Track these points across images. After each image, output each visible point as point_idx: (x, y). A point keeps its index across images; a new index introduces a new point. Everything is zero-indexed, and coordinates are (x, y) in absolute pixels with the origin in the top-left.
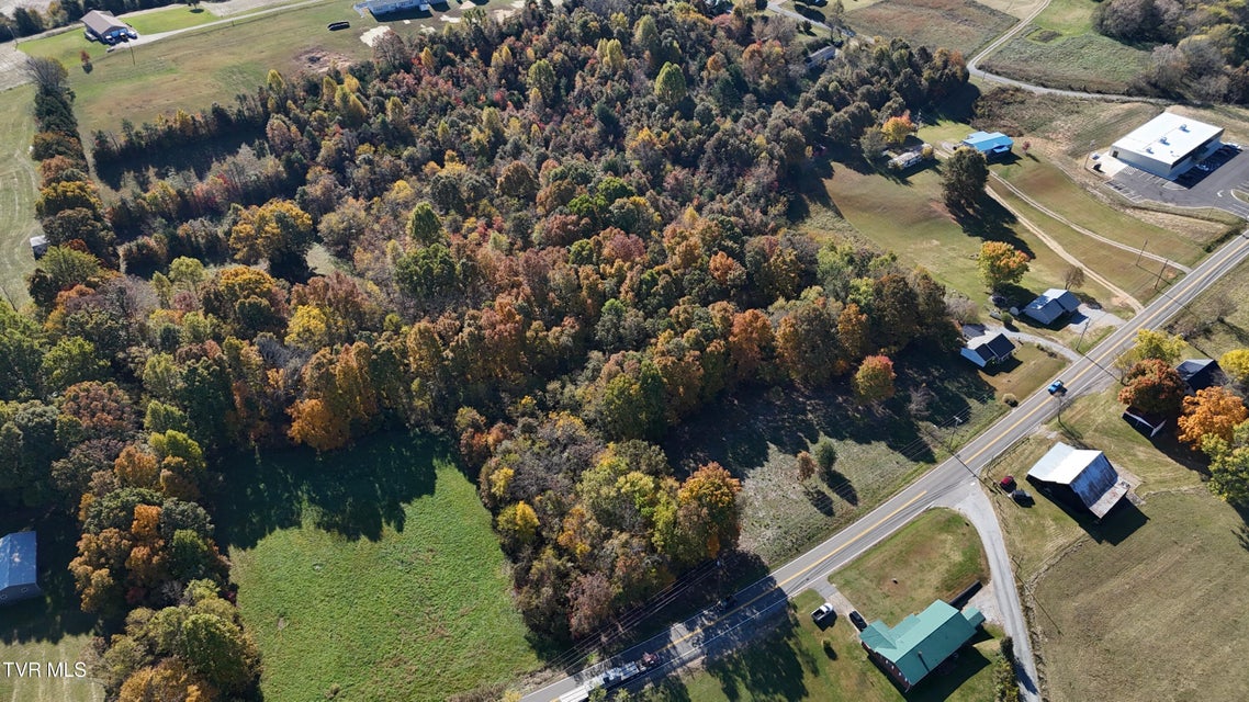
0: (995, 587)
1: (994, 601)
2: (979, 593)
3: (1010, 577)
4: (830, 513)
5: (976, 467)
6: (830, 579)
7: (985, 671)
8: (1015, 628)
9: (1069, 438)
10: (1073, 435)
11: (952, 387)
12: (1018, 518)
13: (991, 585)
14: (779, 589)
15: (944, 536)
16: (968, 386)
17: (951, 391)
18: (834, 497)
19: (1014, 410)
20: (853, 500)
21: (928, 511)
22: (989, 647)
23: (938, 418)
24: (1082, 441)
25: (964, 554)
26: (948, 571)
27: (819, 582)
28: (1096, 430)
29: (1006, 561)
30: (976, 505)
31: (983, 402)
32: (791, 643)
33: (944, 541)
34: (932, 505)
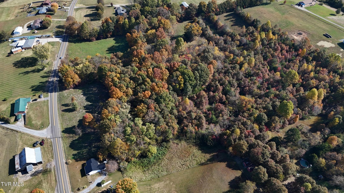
0: (22, 127)
1: (20, 125)
2: (24, 124)
3: (21, 131)
4: (63, 105)
5: (53, 140)
6: (48, 100)
7: (9, 115)
8: (12, 126)
9: (44, 170)
10: (45, 172)
11: (85, 151)
12: (32, 140)
13: (23, 126)
14: (53, 92)
15: (40, 122)
16: (82, 154)
17: (83, 149)
18: (67, 108)
19: (64, 161)
20: (63, 111)
21: (49, 124)
22: (13, 119)
23: (76, 142)
24: (41, 173)
25: (33, 124)
26: (32, 119)
27: (49, 98)
28: (42, 181)
29: (25, 132)
30: (43, 134)
31: (73, 155)
32: (41, 91)
33: (39, 122)
34: (50, 125)
